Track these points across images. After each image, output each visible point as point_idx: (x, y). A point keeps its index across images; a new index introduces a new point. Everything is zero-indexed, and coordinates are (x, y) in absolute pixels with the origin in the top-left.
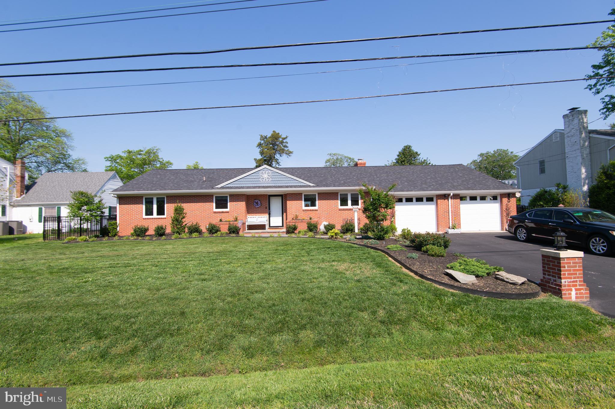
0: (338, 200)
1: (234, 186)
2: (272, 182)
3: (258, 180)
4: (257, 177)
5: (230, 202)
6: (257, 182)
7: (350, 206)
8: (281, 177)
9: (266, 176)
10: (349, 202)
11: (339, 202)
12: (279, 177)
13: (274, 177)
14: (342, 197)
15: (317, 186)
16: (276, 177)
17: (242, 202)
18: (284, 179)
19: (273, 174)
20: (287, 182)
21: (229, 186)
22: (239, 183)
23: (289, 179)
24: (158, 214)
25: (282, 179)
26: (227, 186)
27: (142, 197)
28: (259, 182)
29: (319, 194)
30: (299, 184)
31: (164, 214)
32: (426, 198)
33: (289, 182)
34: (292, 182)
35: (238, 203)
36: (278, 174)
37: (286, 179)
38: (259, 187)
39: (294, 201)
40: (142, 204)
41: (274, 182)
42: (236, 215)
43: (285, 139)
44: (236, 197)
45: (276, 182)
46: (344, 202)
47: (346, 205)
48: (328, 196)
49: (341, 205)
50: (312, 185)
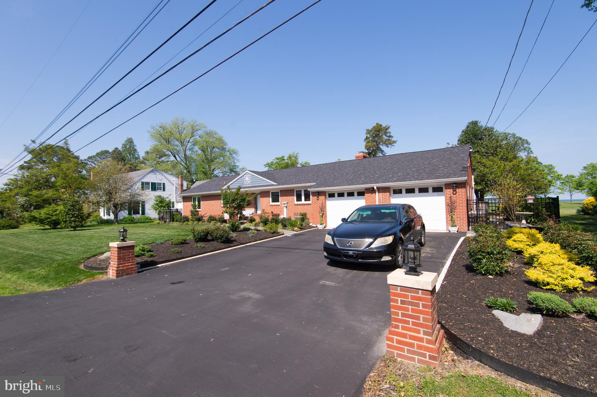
0: (294, 196)
2: (251, 183)
4: (243, 180)
6: (243, 184)
7: (303, 201)
9: (247, 179)
10: (303, 198)
11: (295, 198)
12: (255, 179)
14: (298, 193)
15: (279, 185)
16: (253, 179)
18: (258, 180)
19: (252, 177)
20: (260, 182)
22: (234, 185)
23: (261, 180)
25: (256, 181)
27: (192, 197)
29: (281, 191)
30: (267, 184)
31: (200, 208)
32: (357, 192)
34: (263, 182)
39: (264, 198)
43: (387, 129)
45: (254, 183)
46: (299, 199)
47: (301, 200)
48: (288, 192)
49: (297, 201)
50: (275, 184)
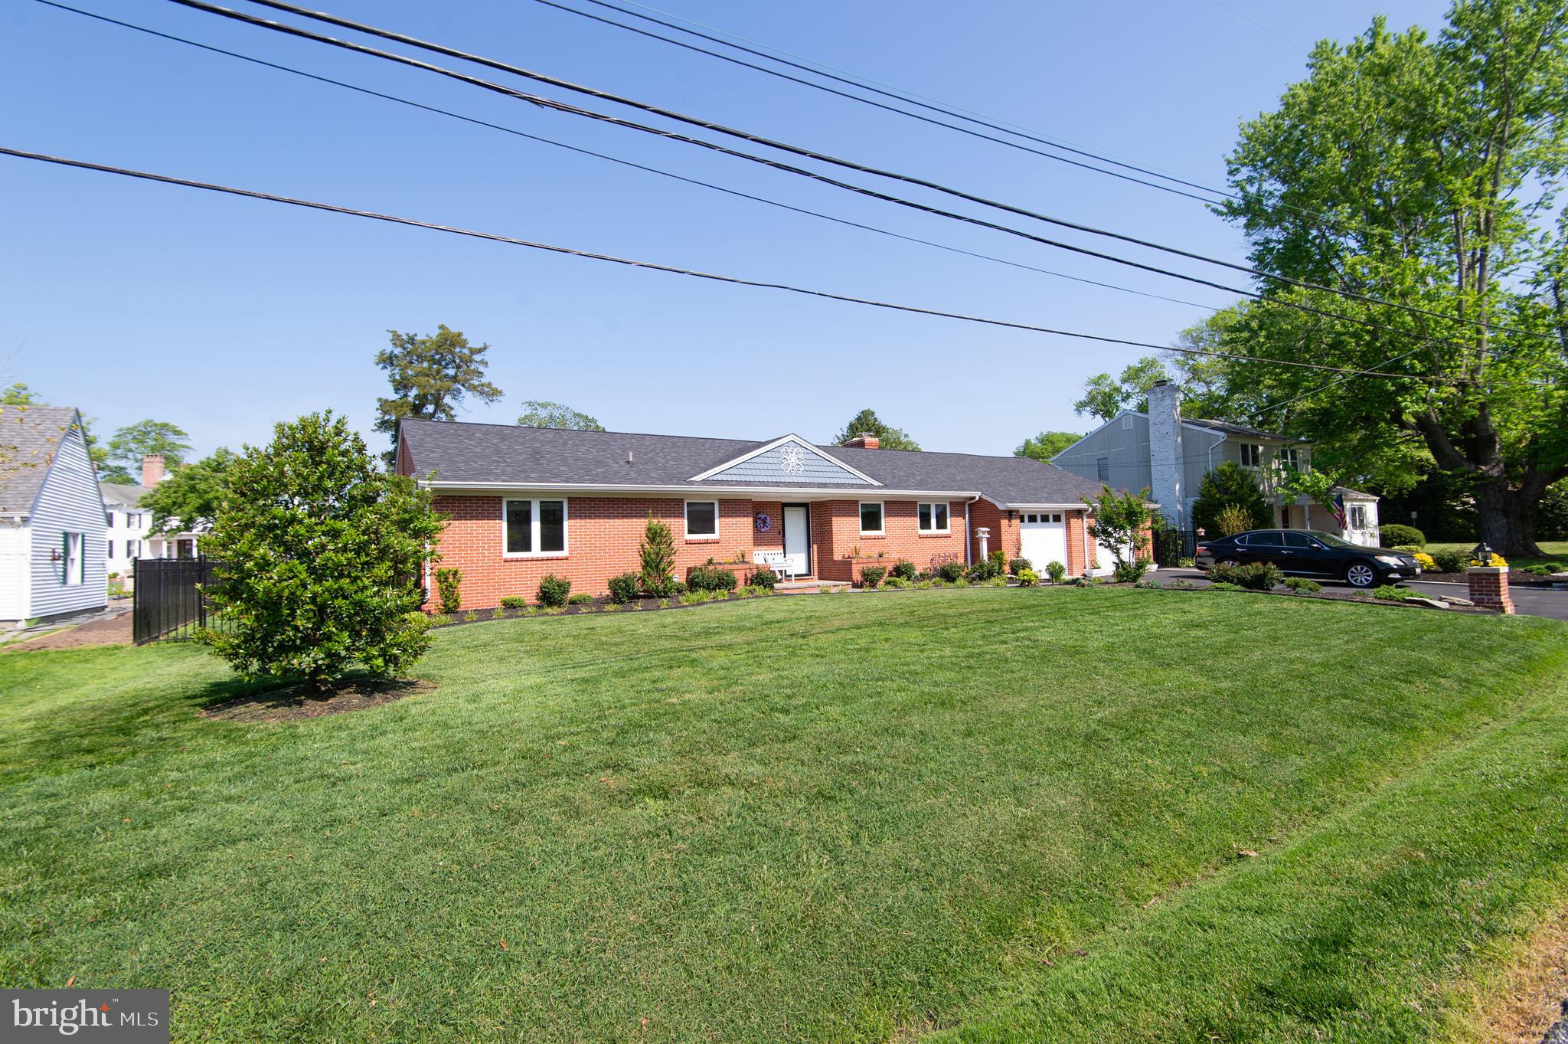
0: (916, 516)
1: (729, 478)
2: (806, 474)
3: (778, 467)
4: (776, 461)
5: (720, 516)
6: (776, 473)
7: (934, 530)
8: (821, 463)
9: (793, 459)
10: (933, 521)
11: (919, 520)
12: (817, 463)
13: (809, 462)
14: (924, 511)
15: (886, 486)
16: (813, 462)
17: (745, 519)
18: (827, 469)
19: (807, 456)
20: (833, 475)
21: (719, 477)
22: (741, 472)
23: (835, 469)
24: (544, 548)
25: (823, 469)
26: (715, 478)
27: (500, 498)
28: (780, 473)
29: (886, 503)
30: (854, 482)
31: (560, 547)
32: (1053, 516)
33: (837, 475)
34: (840, 475)
35: (738, 519)
36: (815, 457)
37: (831, 469)
38: (777, 484)
39: (844, 518)
40: (500, 518)
41: (809, 474)
42: (742, 548)
43: (480, 351)
44: (733, 506)
45: (813, 474)
46: (925, 523)
47: (929, 527)
48: (900, 507)
49: (922, 527)
50: (876, 483)
